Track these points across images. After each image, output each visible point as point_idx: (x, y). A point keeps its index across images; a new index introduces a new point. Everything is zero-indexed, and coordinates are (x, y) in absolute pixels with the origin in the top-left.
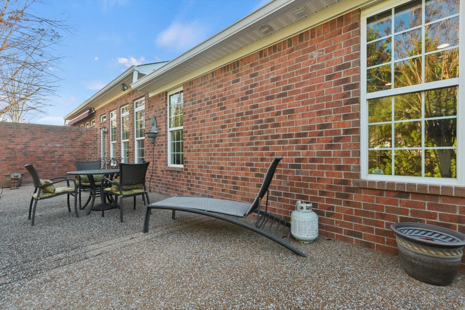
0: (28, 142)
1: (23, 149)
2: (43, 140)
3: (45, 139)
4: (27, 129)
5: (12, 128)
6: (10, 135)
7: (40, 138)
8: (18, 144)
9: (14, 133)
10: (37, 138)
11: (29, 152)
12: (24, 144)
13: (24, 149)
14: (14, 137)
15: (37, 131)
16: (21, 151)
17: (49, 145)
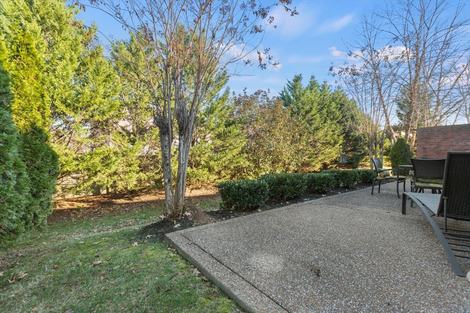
0: (440, 142)
1: (435, 148)
2: (453, 139)
3: (457, 138)
4: (439, 131)
5: (427, 132)
6: (426, 137)
7: (452, 138)
8: (432, 145)
9: (429, 135)
10: (448, 138)
11: (441, 150)
12: (437, 144)
13: (437, 148)
14: (429, 139)
15: (448, 132)
16: (434, 150)
17: (460, 144)
